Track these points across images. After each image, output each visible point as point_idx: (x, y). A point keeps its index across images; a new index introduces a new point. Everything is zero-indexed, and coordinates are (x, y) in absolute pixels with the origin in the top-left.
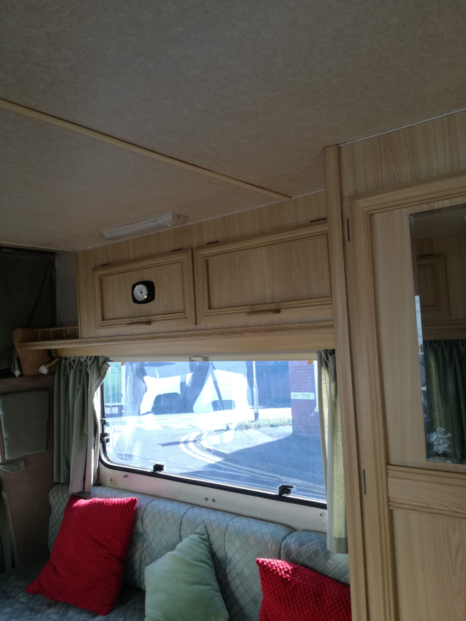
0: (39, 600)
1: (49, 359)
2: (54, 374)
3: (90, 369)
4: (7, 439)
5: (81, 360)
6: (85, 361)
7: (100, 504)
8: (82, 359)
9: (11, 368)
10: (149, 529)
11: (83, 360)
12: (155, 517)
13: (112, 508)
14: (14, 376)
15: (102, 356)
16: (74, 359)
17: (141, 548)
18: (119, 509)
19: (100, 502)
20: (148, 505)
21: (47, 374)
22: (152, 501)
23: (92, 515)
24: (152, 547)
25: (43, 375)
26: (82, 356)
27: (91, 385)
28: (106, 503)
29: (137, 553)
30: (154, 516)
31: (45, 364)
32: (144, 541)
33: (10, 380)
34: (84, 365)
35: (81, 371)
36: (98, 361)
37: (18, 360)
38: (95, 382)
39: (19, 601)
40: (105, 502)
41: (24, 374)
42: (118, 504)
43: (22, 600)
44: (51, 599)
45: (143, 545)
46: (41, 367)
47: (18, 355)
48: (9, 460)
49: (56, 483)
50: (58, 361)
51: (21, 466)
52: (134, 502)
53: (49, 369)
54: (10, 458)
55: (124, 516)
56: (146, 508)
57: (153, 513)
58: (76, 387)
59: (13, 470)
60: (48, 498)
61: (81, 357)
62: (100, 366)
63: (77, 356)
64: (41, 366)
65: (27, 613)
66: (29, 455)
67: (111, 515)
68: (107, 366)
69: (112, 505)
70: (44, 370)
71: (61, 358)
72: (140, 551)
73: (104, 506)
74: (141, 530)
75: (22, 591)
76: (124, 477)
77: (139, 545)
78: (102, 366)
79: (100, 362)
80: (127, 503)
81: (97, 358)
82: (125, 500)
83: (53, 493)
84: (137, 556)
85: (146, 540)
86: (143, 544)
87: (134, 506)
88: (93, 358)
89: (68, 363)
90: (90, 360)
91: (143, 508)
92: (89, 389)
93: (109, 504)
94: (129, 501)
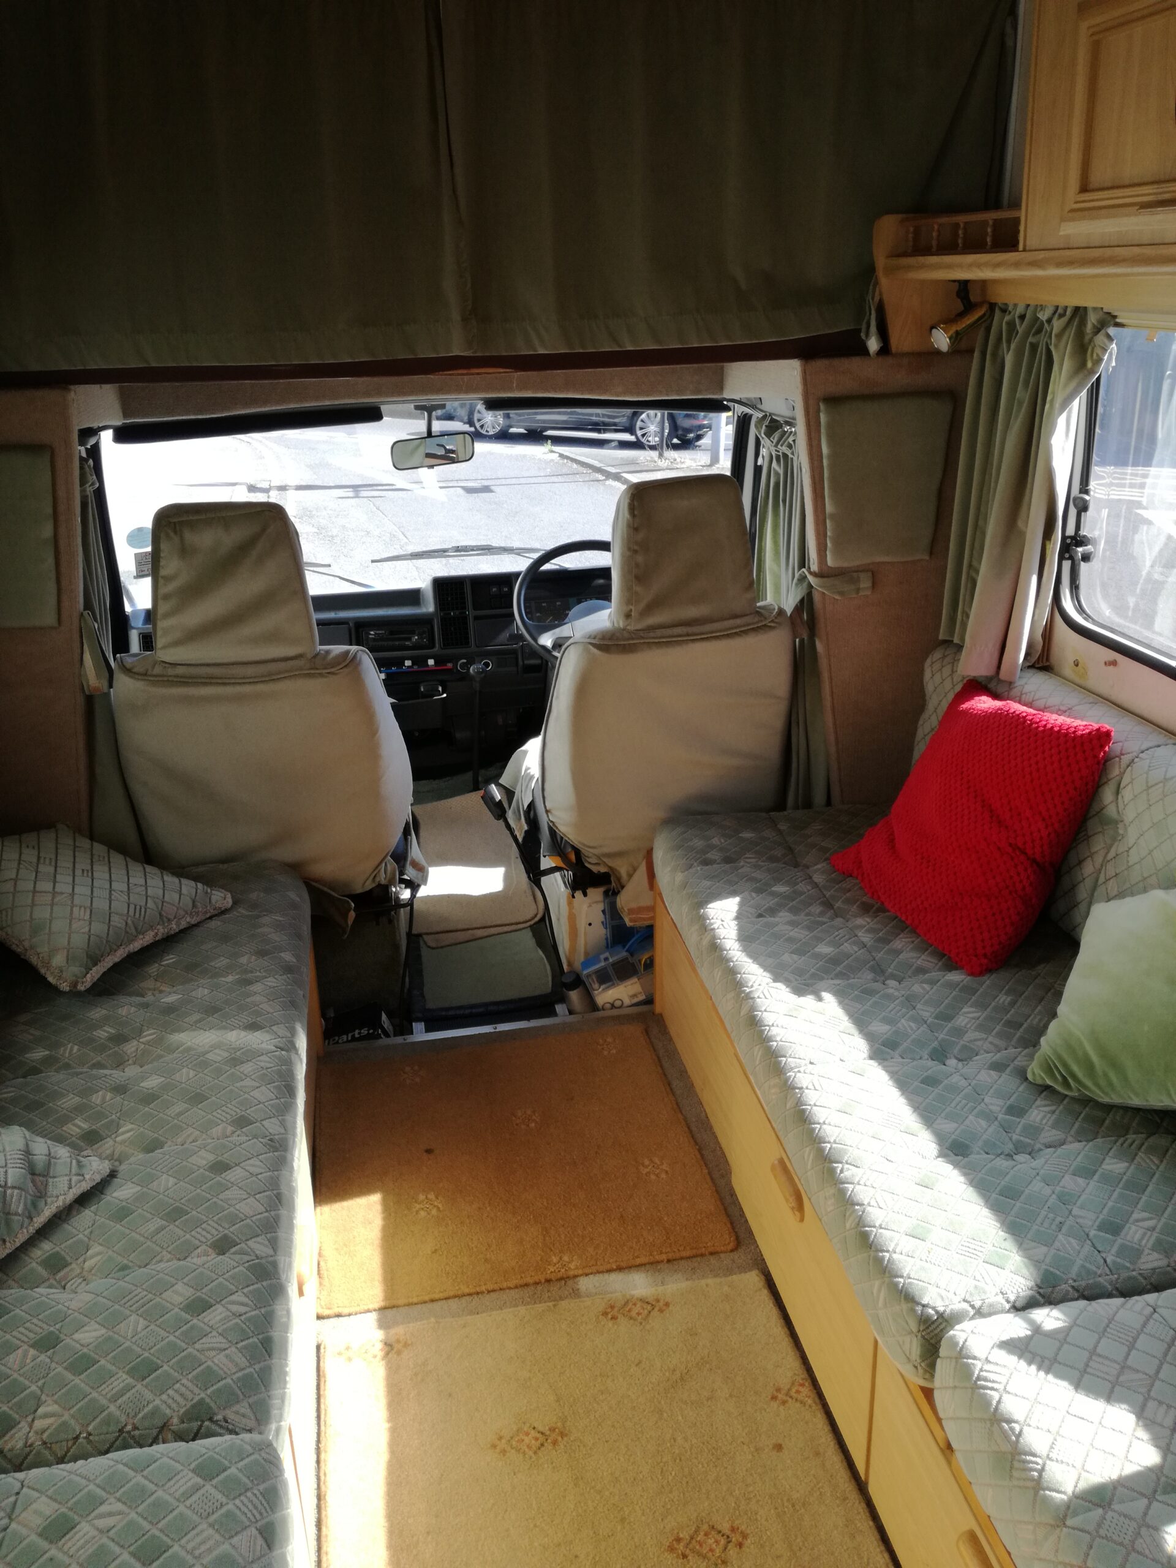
0: (849, 890)
1: (961, 308)
2: (971, 351)
3: (1056, 346)
4: (832, 516)
5: (1040, 315)
6: (1049, 321)
7: (1018, 721)
8: (1042, 313)
9: (859, 331)
10: (1129, 814)
11: (1043, 316)
12: (1150, 791)
13: (1043, 738)
14: (864, 351)
15: (1095, 309)
16: (1023, 313)
17: (1102, 853)
18: (1059, 745)
19: (1018, 715)
20: (1141, 755)
21: (948, 352)
22: (1159, 746)
23: (991, 741)
24: (1128, 862)
25: (938, 352)
26: (1044, 304)
27: (1053, 393)
28: (1031, 720)
29: (1089, 861)
30: (1149, 788)
31: (947, 321)
32: (1114, 839)
33: (854, 364)
34: (1047, 331)
35: (1034, 347)
36: (1083, 322)
37: (881, 309)
38: (1066, 385)
39: (811, 878)
40: (1031, 717)
41: (894, 349)
42: (1059, 731)
43: (818, 878)
44: (872, 897)
45: (1108, 849)
46: (934, 331)
47: (881, 294)
48: (835, 568)
49: (945, 642)
50: (984, 315)
51: (862, 586)
52: (1102, 737)
53: (955, 338)
54: (837, 565)
55: (1069, 765)
56: (1136, 760)
57: (1147, 778)
58: (1018, 395)
59: (841, 593)
60: (921, 672)
61: (1041, 305)
62: (1087, 338)
63: (1032, 303)
64: (932, 327)
65: (816, 909)
66: (883, 563)
67: (1036, 756)
68: (1106, 341)
69: (1044, 731)
70: (941, 340)
71: (992, 306)
72: (1098, 859)
73: (1024, 728)
74: (1111, 811)
75: (826, 860)
76: (1106, 663)
77: (1098, 844)
78: (1091, 340)
79: (1089, 328)
80: (1083, 735)
81: (1080, 312)
82: (1082, 728)
83: (933, 663)
84: (1088, 868)
85: (1120, 838)
86: (1111, 846)
87: (1102, 747)
88: (1069, 313)
89: (1008, 323)
90: (1061, 316)
91: (1126, 759)
92: (1047, 406)
93: (1038, 727)
94: (1090, 733)
